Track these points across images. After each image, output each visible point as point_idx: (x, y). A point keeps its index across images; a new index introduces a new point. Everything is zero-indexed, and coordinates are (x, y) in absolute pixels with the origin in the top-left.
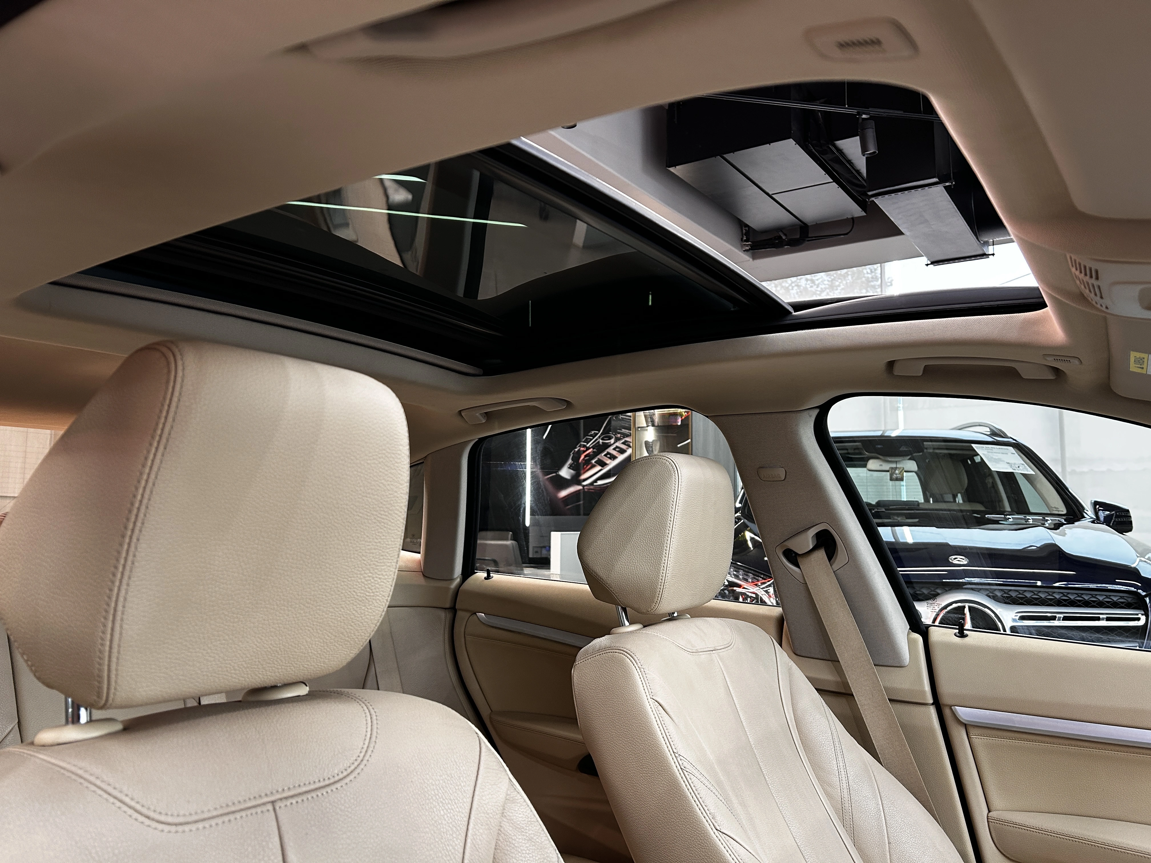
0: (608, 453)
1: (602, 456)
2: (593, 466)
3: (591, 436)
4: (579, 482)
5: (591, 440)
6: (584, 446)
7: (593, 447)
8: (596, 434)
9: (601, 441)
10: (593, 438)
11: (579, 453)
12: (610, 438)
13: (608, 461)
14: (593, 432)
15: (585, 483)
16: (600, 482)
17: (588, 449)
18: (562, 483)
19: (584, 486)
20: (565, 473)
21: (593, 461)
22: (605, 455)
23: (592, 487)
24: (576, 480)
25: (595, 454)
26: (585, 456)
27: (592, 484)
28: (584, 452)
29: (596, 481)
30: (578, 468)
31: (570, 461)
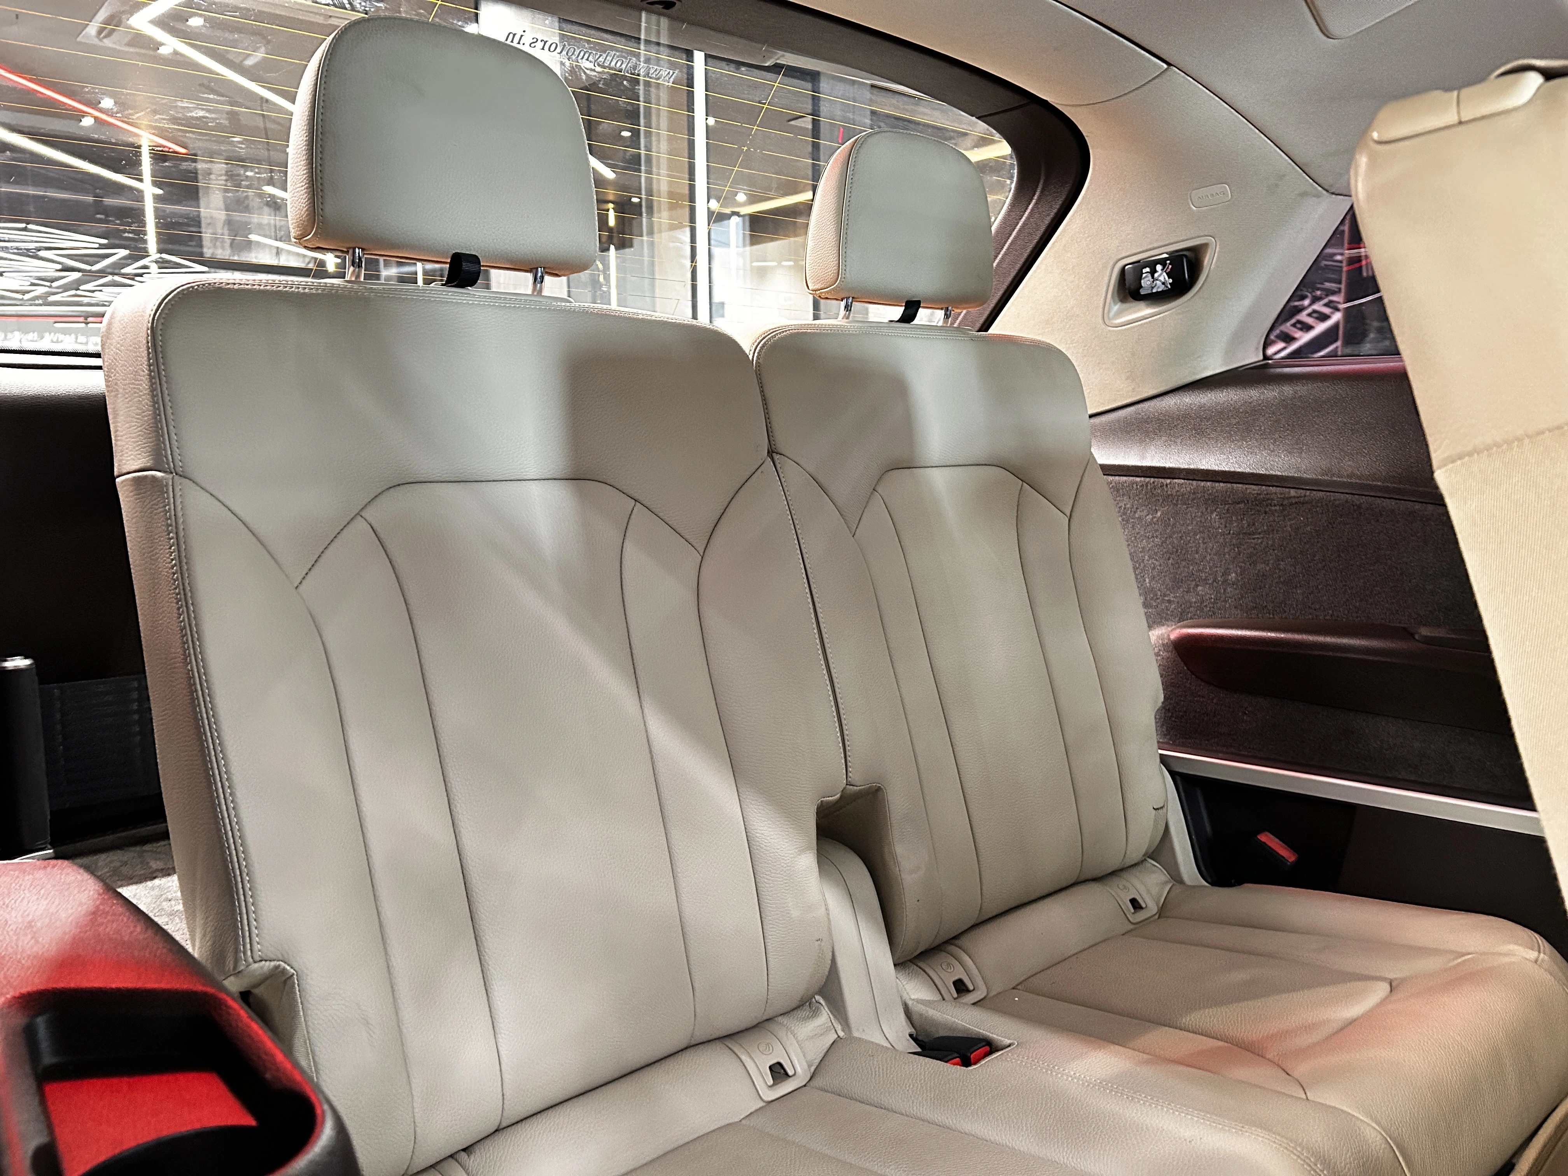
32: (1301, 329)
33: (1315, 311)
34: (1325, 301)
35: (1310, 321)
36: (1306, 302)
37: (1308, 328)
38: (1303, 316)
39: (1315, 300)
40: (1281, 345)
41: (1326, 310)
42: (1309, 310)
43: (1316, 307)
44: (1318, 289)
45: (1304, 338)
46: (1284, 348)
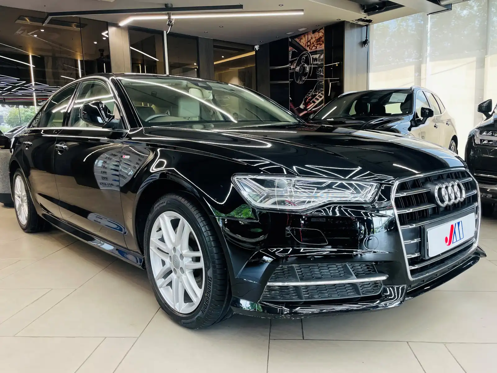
0: (316, 98)
1: (314, 99)
2: (311, 103)
3: (310, 92)
4: (306, 110)
5: (310, 93)
6: (308, 96)
7: (311, 96)
8: (312, 91)
9: (314, 94)
10: (311, 92)
11: (307, 98)
12: (317, 92)
13: (316, 101)
14: (311, 90)
15: (308, 110)
16: (313, 109)
17: (309, 97)
18: (301, 111)
19: (308, 111)
20: (302, 106)
21: (311, 102)
22: (315, 99)
23: (311, 111)
24: (305, 109)
25: (312, 99)
26: (309, 100)
27: (311, 110)
28: (308, 98)
29: (312, 109)
30: (306, 104)
31: (303, 102)
32: (317, 100)
33: (319, 96)
34: (321, 93)
35: (318, 98)
36: (317, 93)
37: (318, 99)
38: (317, 97)
39: (319, 93)
40: (313, 104)
41: (321, 95)
42: (318, 95)
43: (320, 94)
44: (320, 90)
45: (317, 102)
46: (314, 105)
